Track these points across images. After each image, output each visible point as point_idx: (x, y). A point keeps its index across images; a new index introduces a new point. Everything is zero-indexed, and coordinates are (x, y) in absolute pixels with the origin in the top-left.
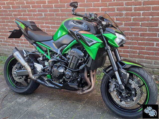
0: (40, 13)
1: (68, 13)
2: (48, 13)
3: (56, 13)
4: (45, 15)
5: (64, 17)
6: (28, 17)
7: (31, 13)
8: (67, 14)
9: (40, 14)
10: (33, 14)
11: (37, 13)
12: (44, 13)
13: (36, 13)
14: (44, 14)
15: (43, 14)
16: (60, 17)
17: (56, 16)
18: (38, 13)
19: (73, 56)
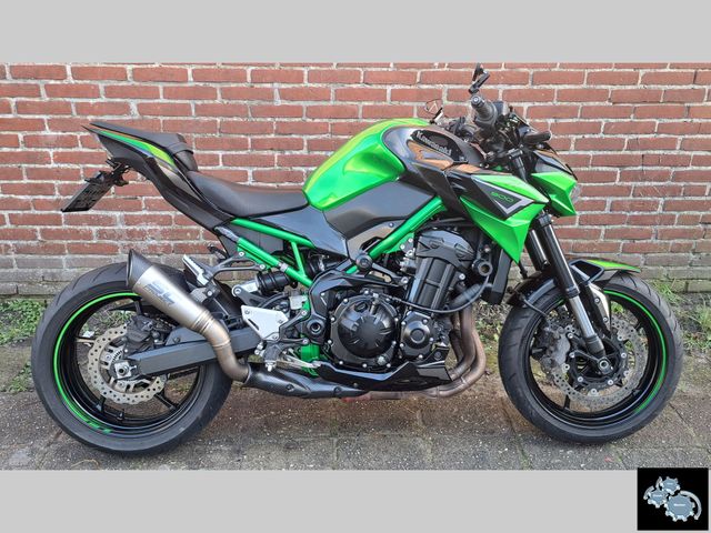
0: (118, 100)
1: (255, 103)
2: (156, 101)
3: (199, 102)
4: (142, 109)
5: (235, 119)
6: (45, 117)
7: (67, 100)
8: (252, 108)
9: (117, 103)
10: (77, 104)
11: (99, 100)
12: (140, 101)
13: (92, 101)
14: (138, 106)
15: (133, 104)
16: (218, 120)
17: (198, 115)
18: (103, 99)
19: (435, 258)
